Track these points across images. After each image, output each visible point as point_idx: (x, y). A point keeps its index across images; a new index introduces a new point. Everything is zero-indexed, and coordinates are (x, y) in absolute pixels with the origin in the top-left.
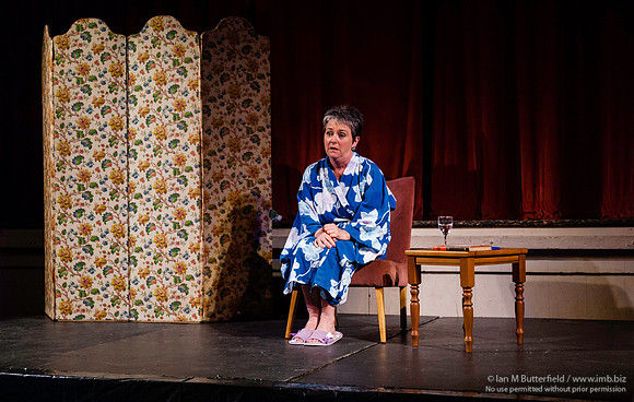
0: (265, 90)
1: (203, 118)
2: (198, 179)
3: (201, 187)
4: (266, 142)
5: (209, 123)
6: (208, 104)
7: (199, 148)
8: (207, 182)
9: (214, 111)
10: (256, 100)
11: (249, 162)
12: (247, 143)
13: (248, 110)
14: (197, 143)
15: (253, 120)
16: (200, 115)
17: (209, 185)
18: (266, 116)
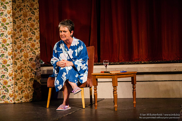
0: (37, 14)
1: (13, 25)
2: (12, 48)
3: (13, 51)
4: (37, 34)
5: (15, 27)
6: (15, 19)
7: (12, 37)
8: (15, 49)
9: (17, 22)
10: (33, 18)
11: (31, 42)
12: (30, 34)
13: (30, 21)
14: (11, 34)
15: (32, 25)
16: (12, 24)
17: (16, 51)
18: (37, 24)
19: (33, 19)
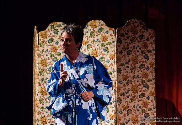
0: (152, 59)
1: (118, 75)
2: (114, 109)
3: (116, 113)
4: (152, 87)
5: (120, 78)
6: (120, 67)
7: (115, 92)
8: (119, 110)
9: (123, 71)
11: (143, 99)
12: (141, 88)
13: (142, 70)
15: (145, 75)
16: (116, 73)
18: (152, 73)
19: (146, 66)
